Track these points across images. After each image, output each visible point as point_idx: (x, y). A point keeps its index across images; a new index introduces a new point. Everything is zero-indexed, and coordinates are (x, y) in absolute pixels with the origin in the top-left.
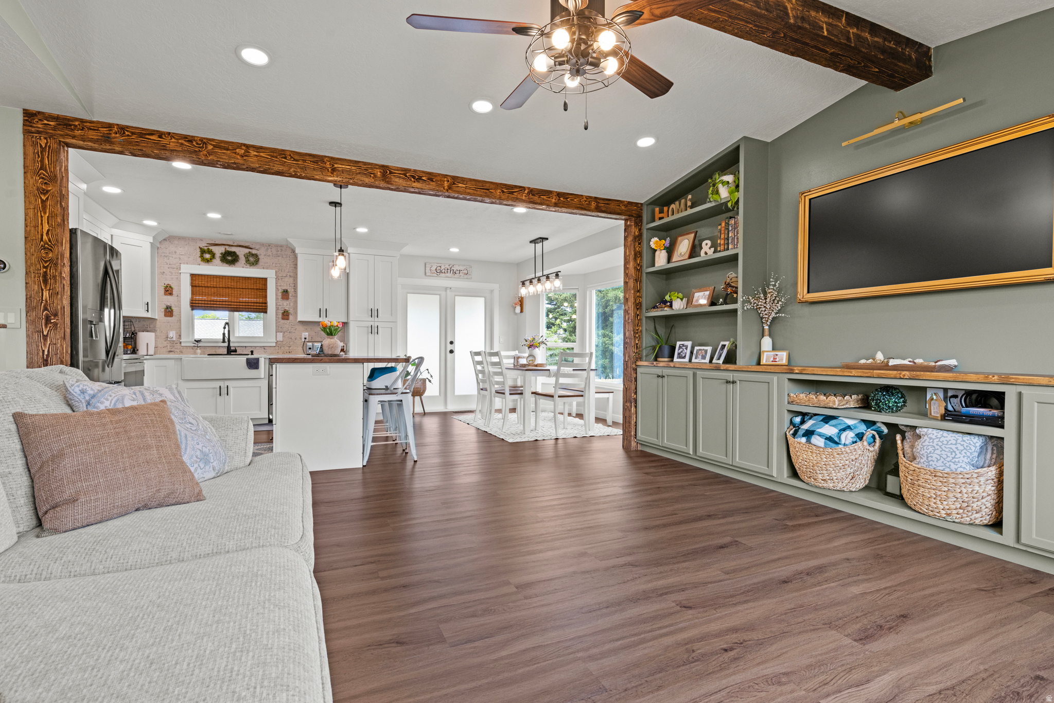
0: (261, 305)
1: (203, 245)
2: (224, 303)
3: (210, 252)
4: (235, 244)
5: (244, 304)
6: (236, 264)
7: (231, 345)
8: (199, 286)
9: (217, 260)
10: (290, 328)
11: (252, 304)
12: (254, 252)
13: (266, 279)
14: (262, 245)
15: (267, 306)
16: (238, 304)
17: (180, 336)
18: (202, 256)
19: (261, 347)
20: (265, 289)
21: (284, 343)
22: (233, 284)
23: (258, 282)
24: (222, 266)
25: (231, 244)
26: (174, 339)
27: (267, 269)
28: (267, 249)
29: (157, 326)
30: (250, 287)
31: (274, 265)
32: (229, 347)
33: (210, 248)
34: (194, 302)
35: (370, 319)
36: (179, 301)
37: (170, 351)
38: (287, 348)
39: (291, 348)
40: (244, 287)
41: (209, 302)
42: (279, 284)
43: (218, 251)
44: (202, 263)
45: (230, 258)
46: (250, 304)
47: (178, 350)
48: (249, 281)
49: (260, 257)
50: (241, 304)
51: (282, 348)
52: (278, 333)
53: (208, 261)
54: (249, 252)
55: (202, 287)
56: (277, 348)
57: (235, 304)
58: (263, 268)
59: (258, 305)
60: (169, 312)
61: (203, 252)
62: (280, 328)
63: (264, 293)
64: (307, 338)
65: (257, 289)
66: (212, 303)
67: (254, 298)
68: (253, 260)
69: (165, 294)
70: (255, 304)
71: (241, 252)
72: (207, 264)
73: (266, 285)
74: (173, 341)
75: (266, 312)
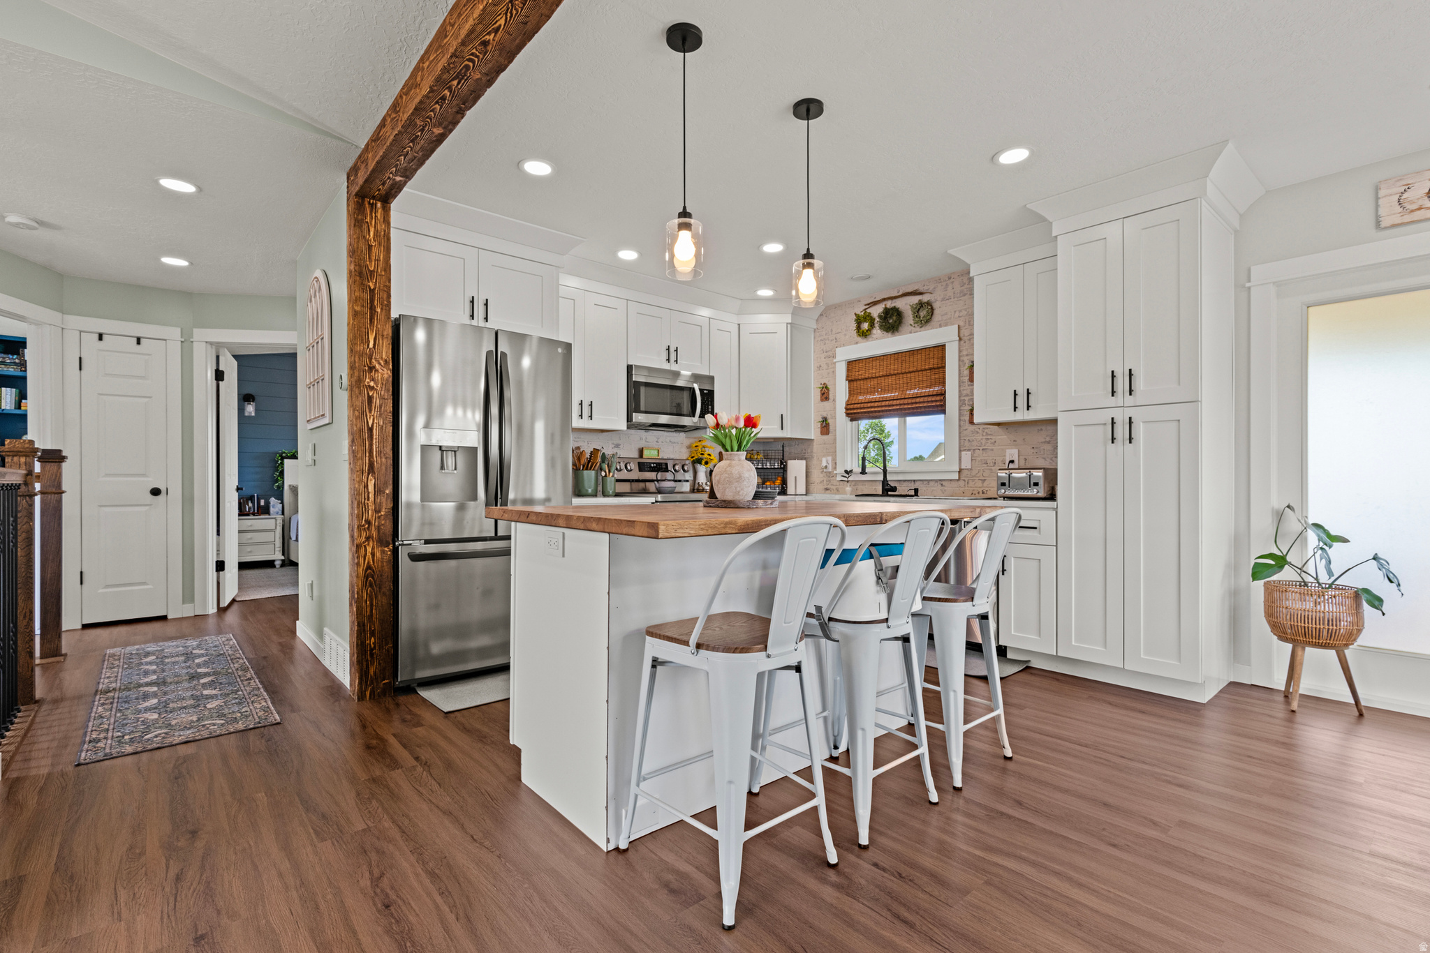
0: (934, 399)
1: (859, 310)
2: (883, 403)
3: (868, 318)
4: (900, 293)
5: (910, 401)
6: (900, 329)
7: (889, 478)
8: (856, 380)
9: (877, 331)
10: (983, 442)
11: (922, 400)
12: (925, 298)
13: (942, 348)
14: (939, 280)
15: (945, 398)
16: (902, 402)
17: (836, 463)
18: (859, 328)
19: (936, 481)
20: (942, 368)
21: (974, 472)
22: (896, 367)
23: (931, 355)
24: (883, 338)
25: (896, 294)
26: (830, 469)
27: (946, 325)
28: (947, 285)
29: (815, 450)
30: (919, 368)
31: (957, 314)
32: (885, 482)
33: (868, 311)
34: (849, 407)
35: (1112, 401)
36: (835, 408)
37: (827, 489)
38: (979, 484)
39: (985, 484)
40: (911, 369)
41: (866, 405)
42: (965, 353)
43: (876, 311)
44: (859, 339)
45: (892, 321)
46: (918, 400)
47: (834, 487)
48: (919, 356)
49: (936, 306)
50: (906, 401)
51: (971, 484)
52: (963, 453)
53: (864, 335)
54: (920, 300)
55: (860, 380)
56: (961, 483)
57: (898, 402)
58: (940, 326)
59: (930, 399)
60: (825, 427)
61: (859, 321)
62: (967, 443)
63: (941, 375)
64: (1016, 462)
65: (930, 369)
66: (869, 405)
67: (927, 387)
68: (925, 314)
69: (822, 400)
70: (926, 399)
71: (905, 305)
72: (865, 340)
73: (943, 358)
74: (830, 472)
75: (944, 412)
